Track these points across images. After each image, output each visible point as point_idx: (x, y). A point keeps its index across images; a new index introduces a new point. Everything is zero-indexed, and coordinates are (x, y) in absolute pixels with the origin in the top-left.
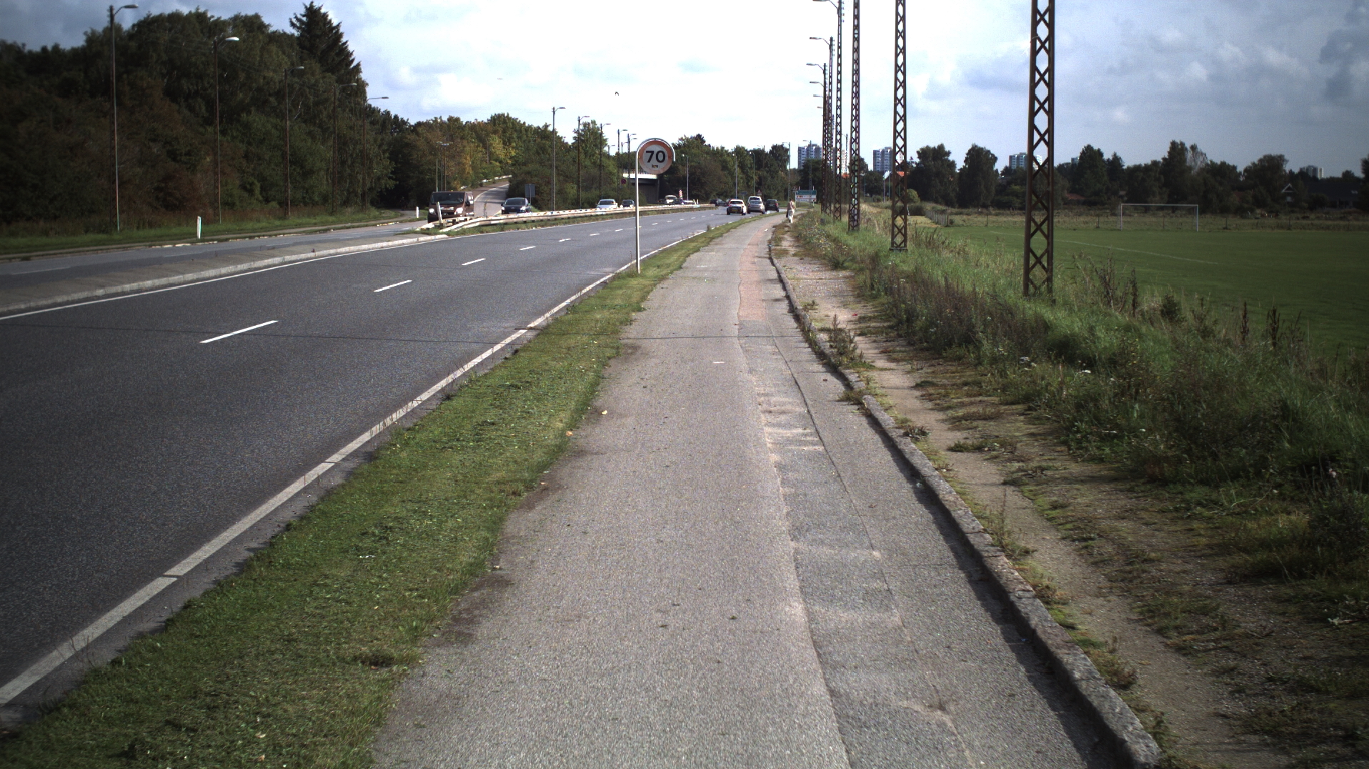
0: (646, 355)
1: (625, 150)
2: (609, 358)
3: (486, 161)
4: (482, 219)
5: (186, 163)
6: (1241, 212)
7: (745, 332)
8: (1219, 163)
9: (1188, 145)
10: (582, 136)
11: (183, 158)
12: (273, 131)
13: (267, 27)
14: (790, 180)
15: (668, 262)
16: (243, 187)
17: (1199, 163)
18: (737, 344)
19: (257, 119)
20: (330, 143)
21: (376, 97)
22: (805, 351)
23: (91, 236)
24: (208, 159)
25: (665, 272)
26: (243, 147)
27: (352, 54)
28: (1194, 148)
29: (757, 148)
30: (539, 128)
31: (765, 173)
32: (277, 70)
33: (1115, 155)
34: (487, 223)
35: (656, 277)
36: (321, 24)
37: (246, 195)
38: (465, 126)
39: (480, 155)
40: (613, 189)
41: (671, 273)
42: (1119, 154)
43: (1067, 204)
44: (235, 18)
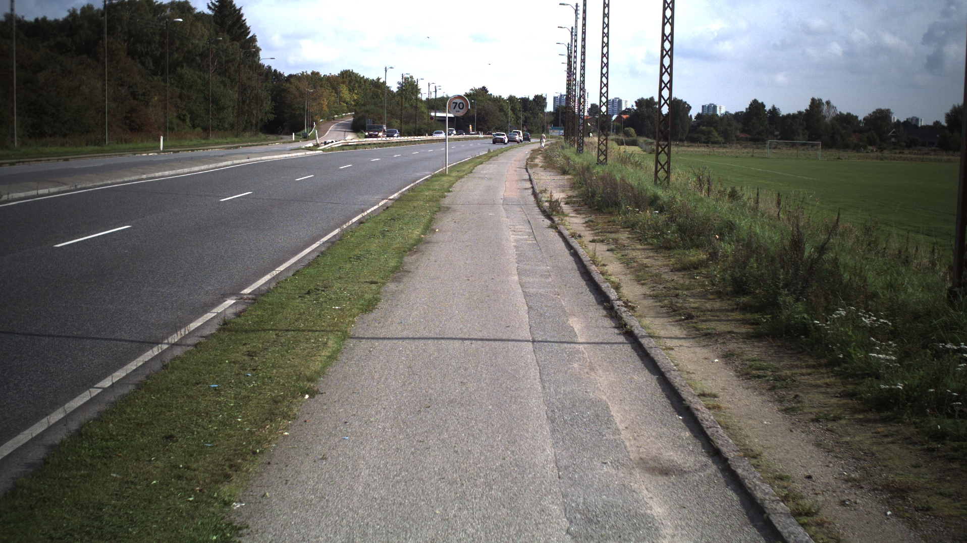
0: (455, 211)
1: (433, 96)
2: (436, 212)
3: (337, 102)
4: (342, 141)
5: (142, 101)
6: (857, 148)
7: (506, 202)
8: (845, 113)
9: (824, 101)
10: (404, 86)
11: (140, 97)
12: (199, 80)
13: (194, 9)
14: (546, 119)
15: (464, 169)
16: (179, 117)
17: (832, 114)
18: (501, 207)
19: (188, 72)
20: (236, 89)
21: (265, 59)
22: (537, 210)
23: (90, 148)
24: (156, 99)
25: (462, 174)
26: (178, 90)
27: (249, 28)
28: (828, 103)
29: (524, 97)
30: (373, 80)
31: (529, 115)
32: (201, 39)
33: (774, 107)
34: (346, 144)
35: (457, 176)
36: (228, 7)
37: (181, 123)
38: (323, 78)
39: (333, 98)
40: (425, 124)
41: (466, 175)
42: (777, 106)
43: (739, 140)
44: (172, 3)
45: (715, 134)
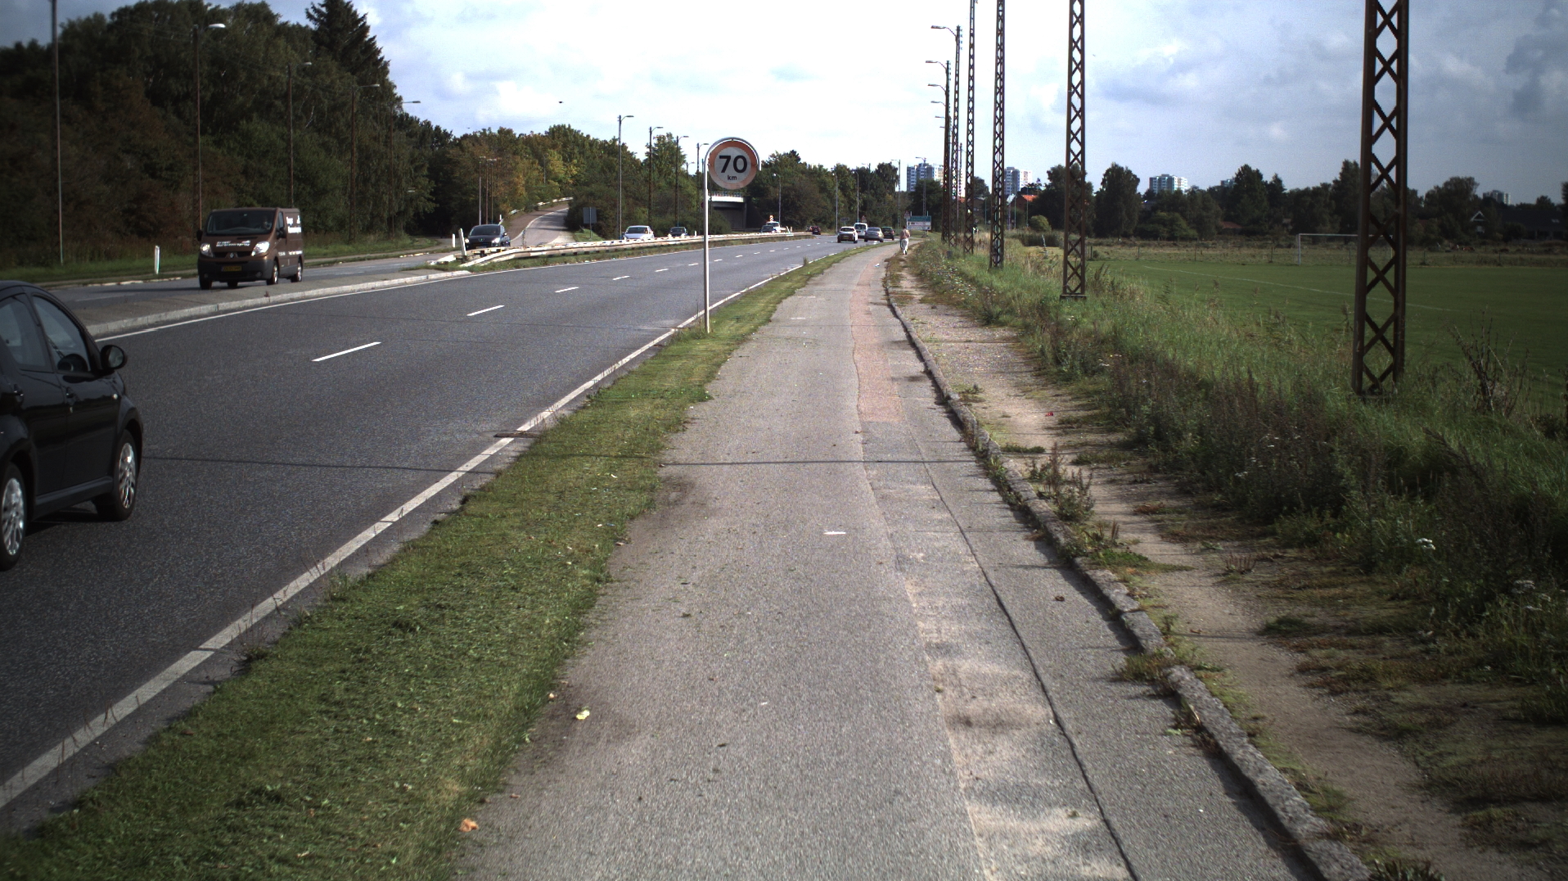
2: (631, 519)
3: (542, 180)
4: (520, 250)
5: (166, 180)
6: (1432, 244)
10: (656, 151)
11: (164, 174)
12: (279, 142)
13: (275, 17)
14: (899, 204)
15: (752, 311)
18: (863, 477)
19: (260, 128)
20: (348, 157)
21: (412, 105)
25: (746, 329)
26: (241, 161)
27: (380, 51)
29: (860, 166)
30: (606, 142)
31: (871, 196)
32: (285, 69)
33: (1276, 177)
34: (527, 254)
35: (733, 337)
36: (344, 16)
38: (518, 139)
39: (535, 173)
40: (692, 214)
41: (755, 330)
42: (1279, 177)
43: (1222, 232)
44: (238, 7)
45: (1183, 224)
